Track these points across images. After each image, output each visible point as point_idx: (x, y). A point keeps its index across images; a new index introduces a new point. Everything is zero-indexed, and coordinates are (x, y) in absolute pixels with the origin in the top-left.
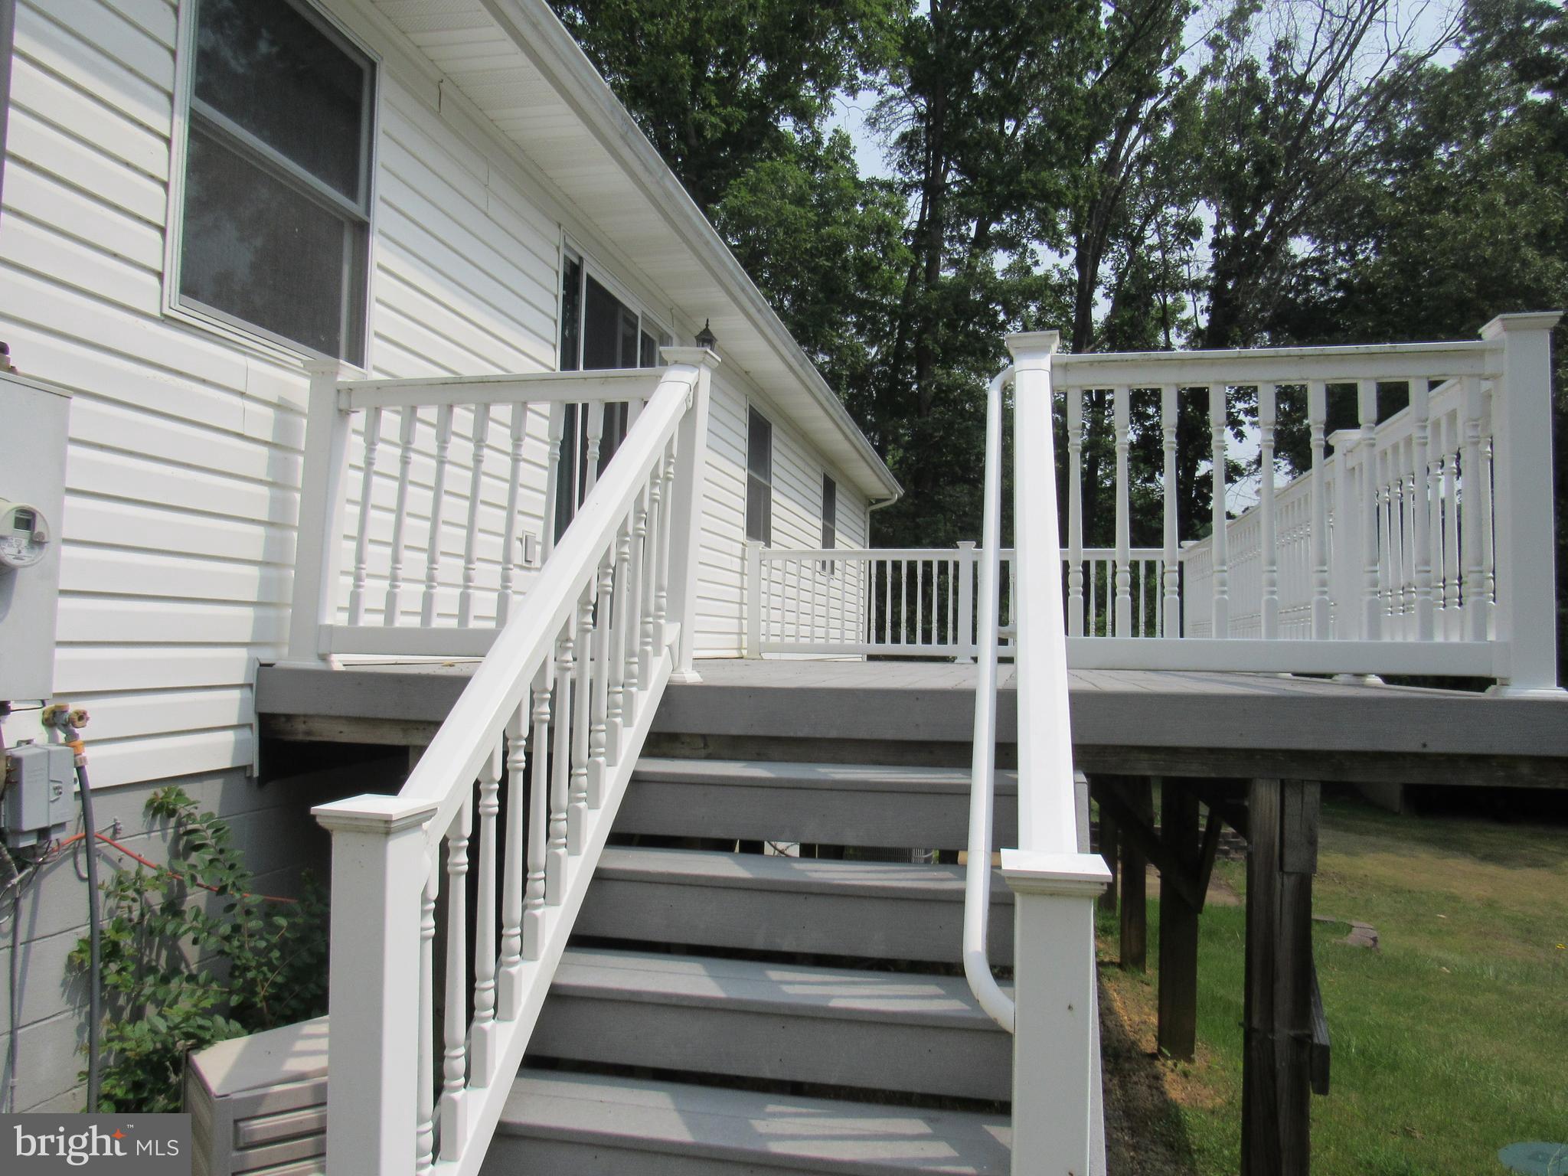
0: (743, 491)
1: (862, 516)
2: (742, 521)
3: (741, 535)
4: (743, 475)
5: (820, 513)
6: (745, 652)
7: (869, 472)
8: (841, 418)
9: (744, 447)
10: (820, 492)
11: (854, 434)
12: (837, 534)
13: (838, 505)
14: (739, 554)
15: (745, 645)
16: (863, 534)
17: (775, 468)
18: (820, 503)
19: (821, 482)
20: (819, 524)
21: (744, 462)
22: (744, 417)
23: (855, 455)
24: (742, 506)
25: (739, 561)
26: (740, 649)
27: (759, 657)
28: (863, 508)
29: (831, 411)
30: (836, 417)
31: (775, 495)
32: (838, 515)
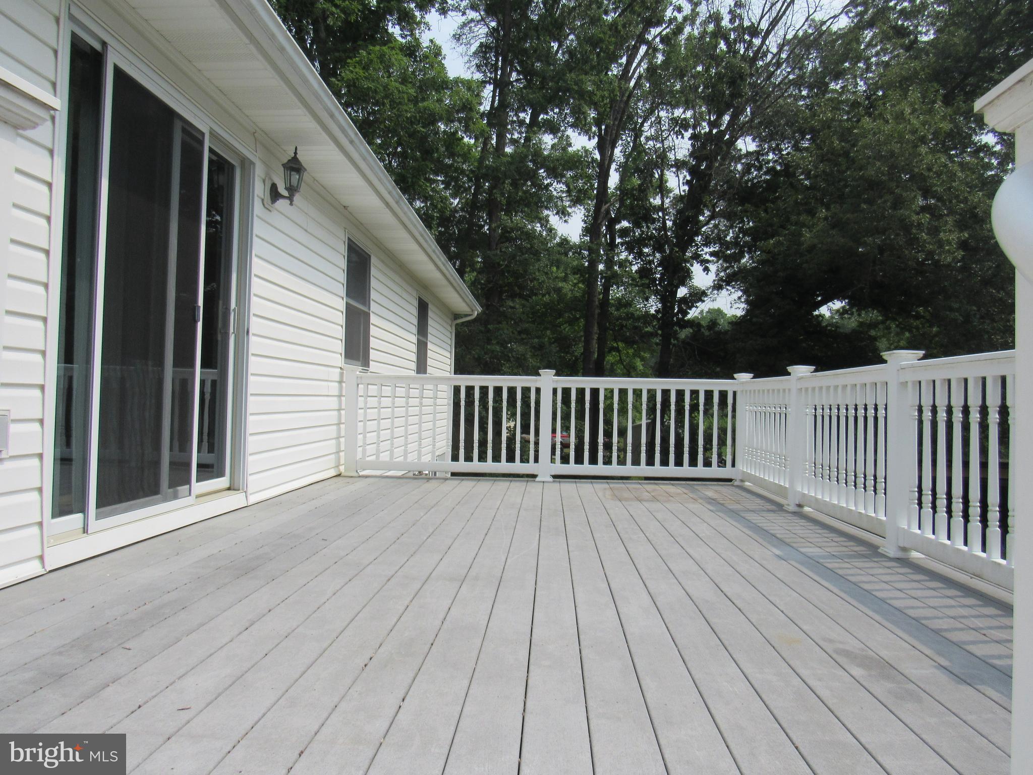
0: (341, 319)
1: (449, 328)
2: (340, 347)
3: (339, 359)
4: (341, 304)
5: (415, 330)
6: (342, 468)
7: (456, 295)
8: (434, 251)
9: (342, 277)
10: (415, 312)
11: (444, 265)
12: (430, 346)
13: (430, 322)
14: (337, 378)
15: (342, 461)
16: (449, 342)
17: (374, 295)
18: (415, 321)
19: (416, 303)
20: (414, 339)
21: (342, 291)
22: (343, 249)
23: (445, 282)
24: (340, 332)
25: (336, 384)
26: (337, 466)
27: (355, 474)
28: (450, 322)
29: (425, 245)
30: (429, 251)
31: (373, 319)
32: (430, 329)
